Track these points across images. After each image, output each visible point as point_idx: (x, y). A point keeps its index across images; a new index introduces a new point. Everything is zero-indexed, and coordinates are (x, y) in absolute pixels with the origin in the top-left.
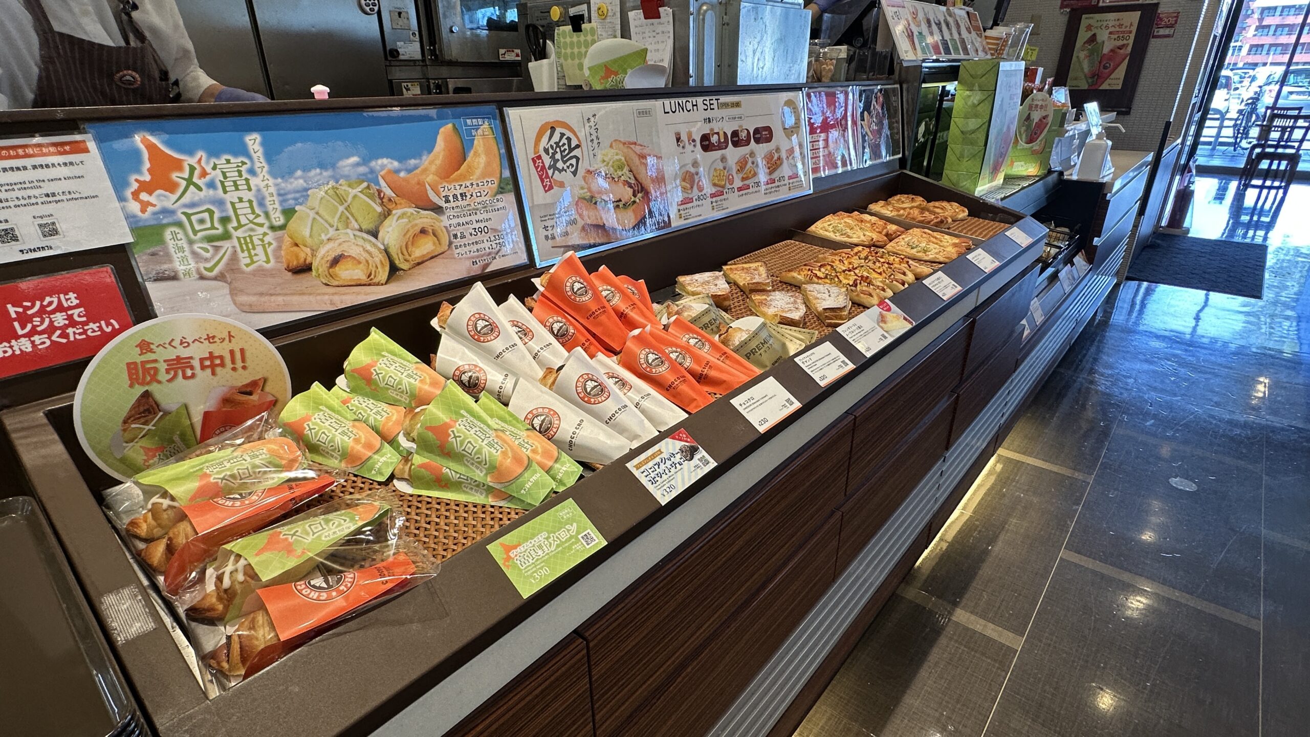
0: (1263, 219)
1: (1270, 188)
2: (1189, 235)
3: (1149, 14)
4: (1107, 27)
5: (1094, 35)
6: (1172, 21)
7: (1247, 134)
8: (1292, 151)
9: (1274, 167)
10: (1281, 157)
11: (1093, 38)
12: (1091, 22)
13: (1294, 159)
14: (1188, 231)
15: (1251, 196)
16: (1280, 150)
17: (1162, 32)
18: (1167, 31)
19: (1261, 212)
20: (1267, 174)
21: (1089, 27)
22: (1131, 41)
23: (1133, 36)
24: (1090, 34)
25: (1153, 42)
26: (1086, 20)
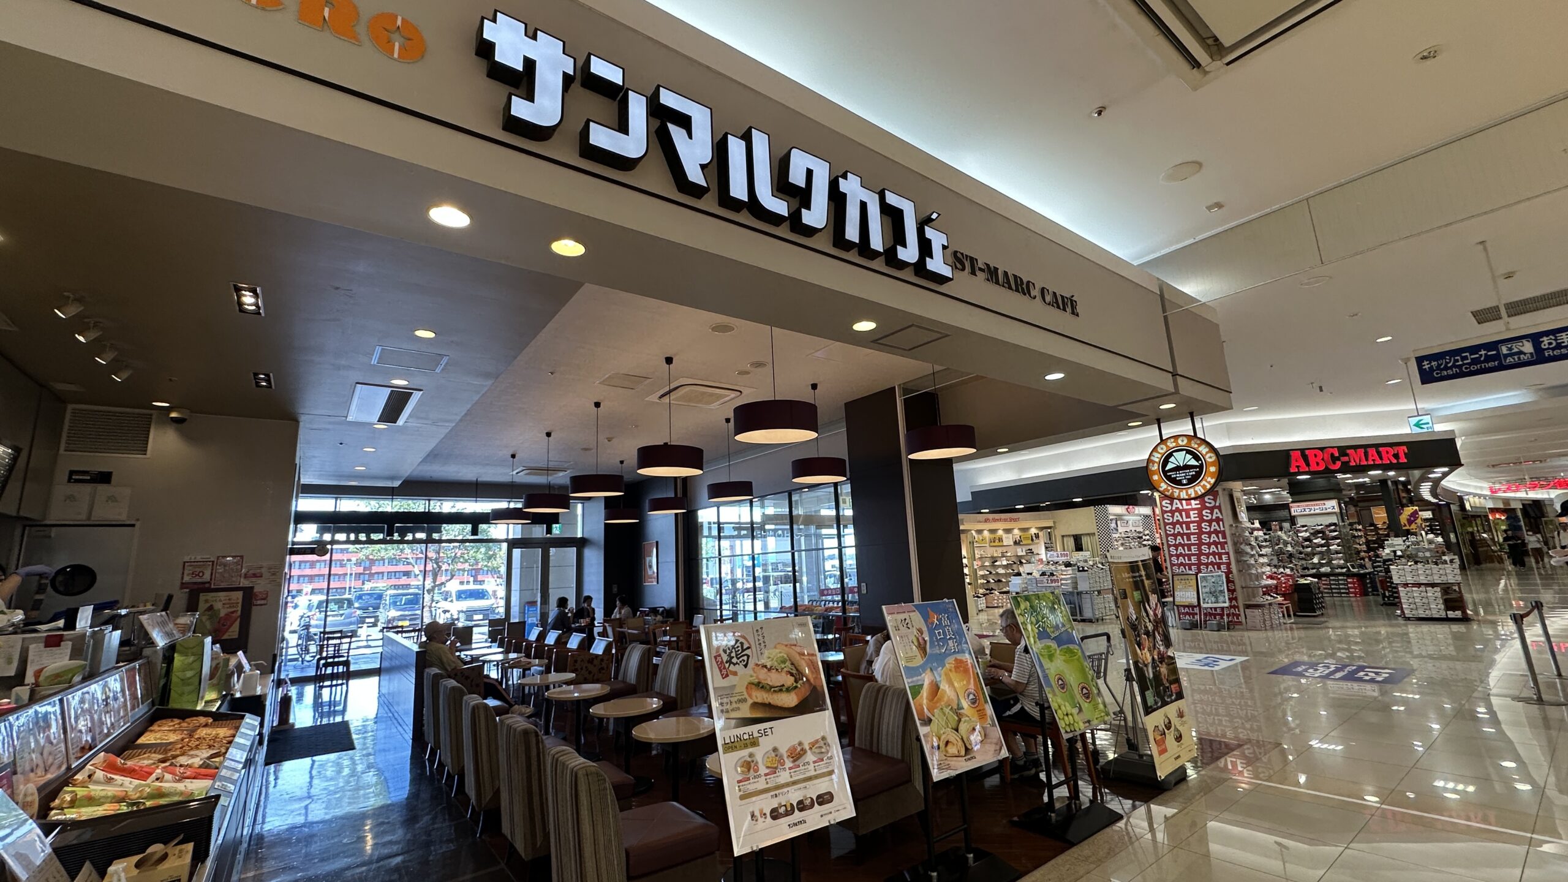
0: (337, 708)
1: (336, 685)
2: (296, 727)
3: (249, 594)
4: (220, 601)
5: (212, 606)
6: (264, 596)
7: (308, 650)
8: (345, 659)
9: (335, 671)
10: (338, 664)
11: (211, 608)
12: (208, 598)
13: (346, 664)
14: (293, 725)
15: (326, 693)
16: (336, 660)
17: (259, 602)
18: (262, 602)
19: (335, 704)
20: (333, 677)
21: (206, 601)
22: (239, 609)
23: (240, 605)
24: (208, 605)
25: (254, 608)
26: (203, 597)
